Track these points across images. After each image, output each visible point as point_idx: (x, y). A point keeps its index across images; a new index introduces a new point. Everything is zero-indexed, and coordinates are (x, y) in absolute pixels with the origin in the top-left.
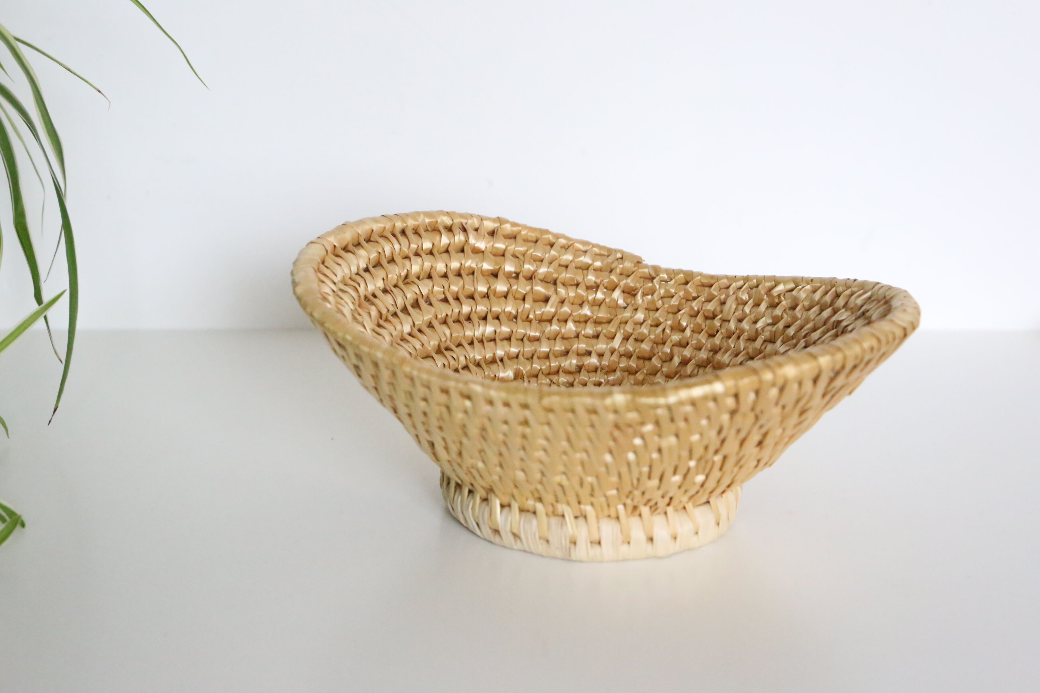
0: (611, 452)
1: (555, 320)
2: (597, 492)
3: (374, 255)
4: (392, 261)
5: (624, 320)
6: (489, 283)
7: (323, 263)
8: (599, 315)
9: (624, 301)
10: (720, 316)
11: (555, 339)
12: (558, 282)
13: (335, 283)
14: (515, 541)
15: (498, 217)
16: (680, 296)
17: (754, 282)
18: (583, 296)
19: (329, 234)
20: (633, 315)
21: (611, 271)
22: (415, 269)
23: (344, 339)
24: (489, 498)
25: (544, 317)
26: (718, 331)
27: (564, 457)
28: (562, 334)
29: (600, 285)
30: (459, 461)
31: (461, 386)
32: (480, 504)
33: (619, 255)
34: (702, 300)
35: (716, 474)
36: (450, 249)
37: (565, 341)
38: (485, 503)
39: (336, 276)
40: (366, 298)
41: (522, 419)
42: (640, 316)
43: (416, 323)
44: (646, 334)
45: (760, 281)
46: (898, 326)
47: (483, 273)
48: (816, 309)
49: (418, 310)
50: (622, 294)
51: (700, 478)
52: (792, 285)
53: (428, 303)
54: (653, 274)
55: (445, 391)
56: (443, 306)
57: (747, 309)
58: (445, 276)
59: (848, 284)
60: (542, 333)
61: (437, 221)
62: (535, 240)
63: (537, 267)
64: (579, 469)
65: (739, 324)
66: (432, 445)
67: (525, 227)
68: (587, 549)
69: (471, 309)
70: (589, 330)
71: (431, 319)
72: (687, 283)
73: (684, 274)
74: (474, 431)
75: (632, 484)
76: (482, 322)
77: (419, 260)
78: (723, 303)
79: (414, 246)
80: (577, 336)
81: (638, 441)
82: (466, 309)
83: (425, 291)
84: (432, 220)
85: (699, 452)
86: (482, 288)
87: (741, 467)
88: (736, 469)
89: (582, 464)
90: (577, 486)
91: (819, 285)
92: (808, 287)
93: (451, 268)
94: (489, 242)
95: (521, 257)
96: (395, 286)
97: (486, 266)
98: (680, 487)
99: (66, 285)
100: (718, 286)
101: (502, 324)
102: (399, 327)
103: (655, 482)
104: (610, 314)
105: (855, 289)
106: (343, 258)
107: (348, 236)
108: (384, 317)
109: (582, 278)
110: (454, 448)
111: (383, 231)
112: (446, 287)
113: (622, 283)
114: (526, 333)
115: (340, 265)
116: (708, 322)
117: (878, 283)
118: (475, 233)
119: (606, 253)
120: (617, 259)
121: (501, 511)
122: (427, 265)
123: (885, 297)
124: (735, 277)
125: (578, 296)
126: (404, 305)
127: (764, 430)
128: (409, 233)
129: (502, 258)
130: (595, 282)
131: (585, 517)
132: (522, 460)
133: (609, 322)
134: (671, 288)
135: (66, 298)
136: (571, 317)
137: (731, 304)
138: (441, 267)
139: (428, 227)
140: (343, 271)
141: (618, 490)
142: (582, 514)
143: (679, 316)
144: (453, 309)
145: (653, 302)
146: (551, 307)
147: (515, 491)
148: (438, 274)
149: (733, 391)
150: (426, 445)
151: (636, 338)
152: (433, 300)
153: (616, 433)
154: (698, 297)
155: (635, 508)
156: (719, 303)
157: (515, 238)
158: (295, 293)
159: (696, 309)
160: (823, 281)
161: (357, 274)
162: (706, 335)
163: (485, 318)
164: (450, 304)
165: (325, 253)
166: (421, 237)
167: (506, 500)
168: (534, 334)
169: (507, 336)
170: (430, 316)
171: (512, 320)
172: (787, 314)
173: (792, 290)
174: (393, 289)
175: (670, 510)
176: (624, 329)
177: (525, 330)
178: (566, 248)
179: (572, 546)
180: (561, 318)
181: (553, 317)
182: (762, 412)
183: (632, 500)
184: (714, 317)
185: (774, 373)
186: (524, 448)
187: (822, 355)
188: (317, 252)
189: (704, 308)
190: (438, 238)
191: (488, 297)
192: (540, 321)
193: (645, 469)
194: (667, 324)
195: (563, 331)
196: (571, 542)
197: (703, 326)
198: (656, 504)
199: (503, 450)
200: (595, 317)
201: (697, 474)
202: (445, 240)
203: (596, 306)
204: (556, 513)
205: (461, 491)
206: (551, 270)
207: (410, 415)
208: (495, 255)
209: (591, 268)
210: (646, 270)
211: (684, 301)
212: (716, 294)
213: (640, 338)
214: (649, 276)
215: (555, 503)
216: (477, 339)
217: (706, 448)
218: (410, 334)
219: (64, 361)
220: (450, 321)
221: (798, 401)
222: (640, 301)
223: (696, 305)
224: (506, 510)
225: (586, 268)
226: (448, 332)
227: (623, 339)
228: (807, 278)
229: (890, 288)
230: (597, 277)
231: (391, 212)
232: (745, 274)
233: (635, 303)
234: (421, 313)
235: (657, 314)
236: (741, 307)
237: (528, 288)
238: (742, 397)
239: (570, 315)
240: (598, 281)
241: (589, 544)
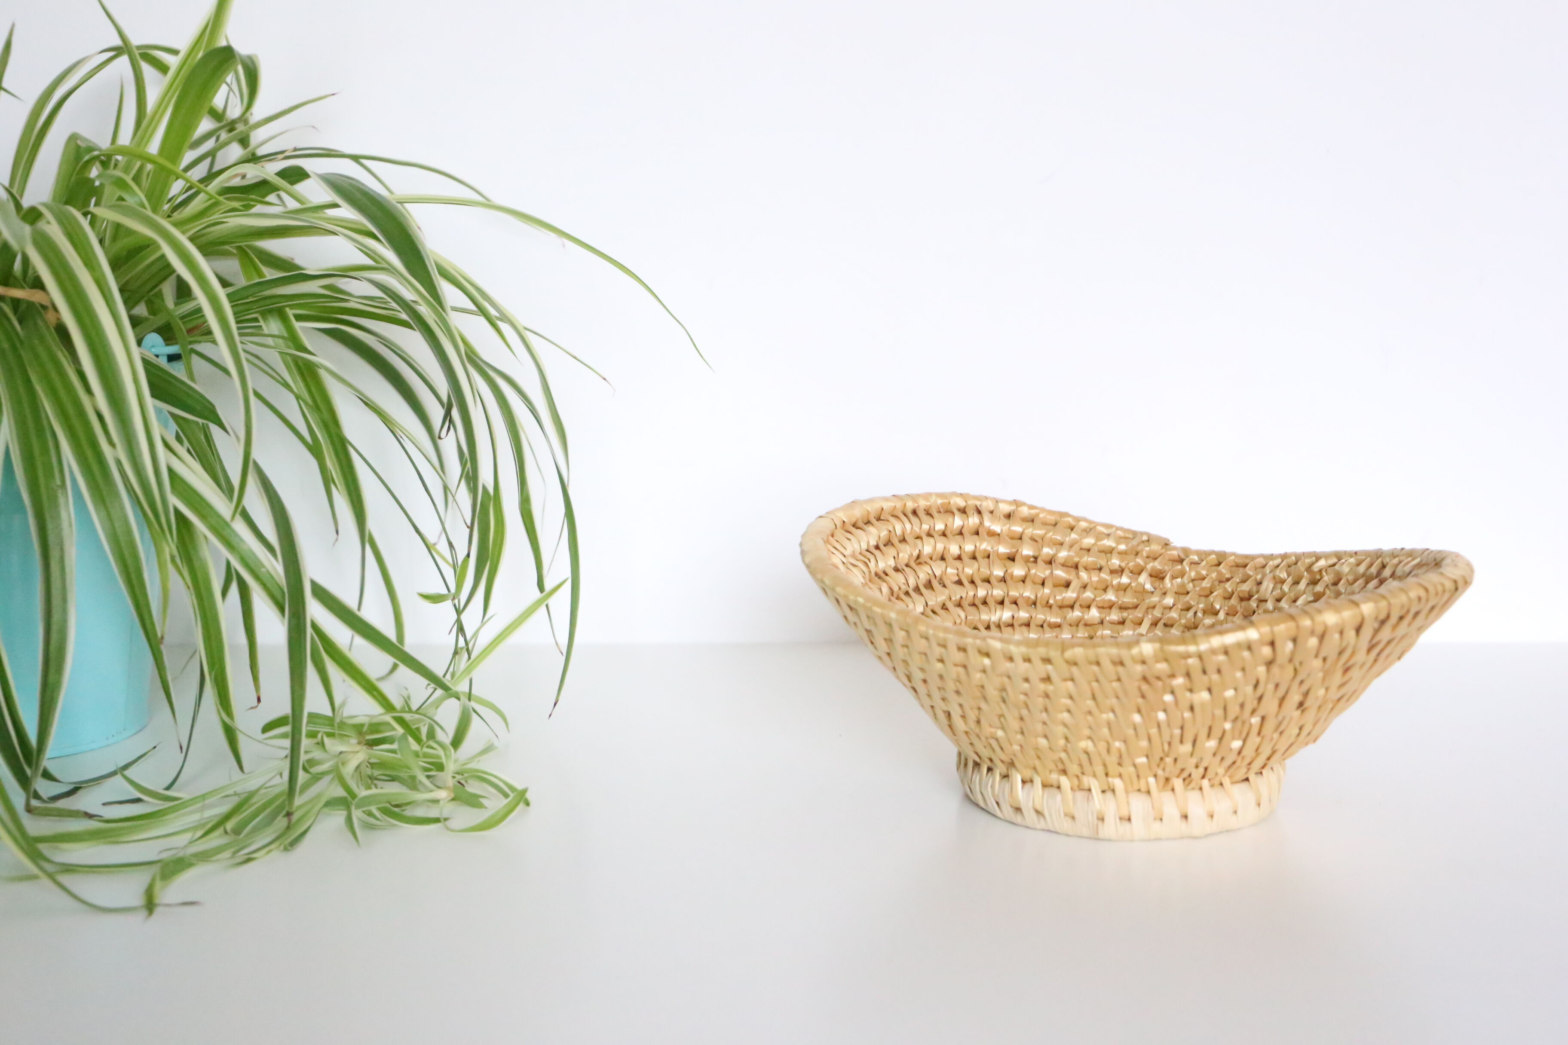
0: (1139, 711)
1: (1077, 606)
2: (1126, 761)
3: (884, 534)
4: (903, 540)
5: (1152, 605)
6: (1005, 567)
7: (832, 536)
8: (1125, 600)
9: (1152, 585)
10: (1256, 597)
11: (1077, 626)
12: (1080, 567)
13: (845, 556)
14: (1039, 820)
15: (1015, 500)
16: (1212, 578)
17: (1293, 559)
18: (1106, 580)
19: (837, 510)
20: (1161, 599)
21: (1137, 554)
22: (927, 549)
23: (856, 602)
24: (1010, 774)
25: (1066, 603)
26: (1254, 612)
27: (1089, 718)
28: (1085, 620)
29: (1125, 568)
30: (977, 731)
31: (978, 642)
32: (1000, 780)
33: (1145, 538)
34: (1237, 581)
35: (1254, 740)
36: (963, 531)
37: (1088, 628)
38: (1006, 779)
39: (846, 549)
40: (876, 574)
41: (1044, 676)
42: (1169, 601)
43: (929, 603)
44: (1176, 619)
45: (1299, 558)
46: (1449, 578)
47: (999, 556)
48: (1361, 582)
49: (930, 591)
50: (1150, 578)
51: (1237, 744)
52: (1335, 560)
53: (941, 585)
54: (1183, 556)
55: (963, 649)
56: (957, 588)
57: (1286, 588)
58: (959, 558)
59: (1393, 554)
60: (1063, 619)
61: (950, 502)
62: (1054, 523)
63: (1056, 551)
64: (1105, 731)
65: (1278, 603)
66: (949, 715)
67: (1043, 510)
68: (1116, 826)
69: (986, 592)
70: (1114, 616)
71: (945, 600)
72: (1219, 564)
73: (1215, 555)
74: (992, 693)
75: (1163, 750)
76: (999, 607)
77: (932, 540)
78: (1259, 583)
79: (925, 527)
80: (1102, 623)
81: (1168, 698)
82: (981, 593)
83: (938, 573)
84: (945, 501)
85: (1234, 711)
86: (999, 572)
87: (1281, 733)
88: (1276, 736)
89: (1109, 724)
90: (1104, 752)
91: (1364, 557)
92: (1352, 560)
93: (966, 550)
94: (1004, 525)
95: (1040, 540)
96: (907, 565)
97: (1003, 550)
98: (1214, 755)
99: (568, 574)
100: (1253, 565)
101: (1020, 608)
102: (911, 606)
103: (1187, 748)
104: (1137, 599)
105: (1401, 558)
106: (852, 534)
107: (857, 513)
108: (895, 595)
109: (1106, 561)
110: (972, 716)
111: (894, 510)
112: (960, 569)
113: (1150, 566)
114: (1046, 619)
115: (850, 540)
116: (1244, 603)
117: (1428, 549)
118: (990, 515)
119: (1131, 536)
120: (1143, 542)
121: (1023, 787)
122: (940, 547)
123: (1435, 560)
124: (1272, 555)
125: (1101, 580)
126: (916, 585)
127: (1305, 688)
128: (921, 513)
129: (1019, 541)
130: (1120, 566)
131: (1113, 791)
132: (1044, 723)
133: (1136, 607)
134: (1202, 569)
135: (568, 586)
136: (1095, 603)
137: (1268, 585)
138: (954, 550)
139: (940, 509)
140: (853, 546)
141: (1147, 757)
142: (1109, 787)
143: (1211, 598)
144: (968, 592)
145: (1183, 585)
146: (1073, 592)
147: (1037, 763)
148: (951, 555)
149: (1268, 638)
150: (942, 717)
151: (1166, 622)
152: (947, 582)
153: (1145, 687)
154: (1232, 578)
155: (1167, 780)
156: (1254, 583)
157: (1033, 521)
158: (803, 561)
159: (1230, 590)
160: (1367, 554)
161: (867, 551)
162: (1242, 617)
163: (1002, 603)
164: (964, 587)
165: (835, 527)
166: (933, 517)
167: (1028, 774)
168: (1054, 620)
169: (1026, 621)
170: (944, 598)
171: (1031, 606)
172: (1329, 590)
173: (1334, 565)
174: (905, 568)
175: (1205, 783)
176: (1152, 614)
177: (1045, 615)
178: (1087, 531)
179: (1100, 823)
180: (1083, 603)
181: (1075, 603)
182: (1301, 663)
183: (1164, 770)
184: (1250, 597)
185: (1312, 619)
186: (1046, 710)
187: (1365, 602)
188: (827, 525)
189: (1238, 589)
190: (951, 519)
191: (1005, 582)
192: (1061, 607)
193: (1177, 732)
194: (1199, 607)
195: (1086, 617)
196: (1098, 819)
197: (1239, 608)
198: (1190, 775)
199: (1024, 712)
200: (1120, 602)
201: (1233, 739)
202: (958, 522)
203: (1121, 590)
204: (1081, 787)
205: (979, 770)
206: (1072, 553)
207: (925, 681)
208: (1012, 538)
209: (1115, 550)
210: (1175, 553)
211: (1217, 583)
212: (1251, 574)
213: (1169, 623)
214: (1179, 559)
215: (1080, 775)
216: (994, 623)
217: (1242, 706)
218: (923, 614)
219: (565, 654)
220: (965, 604)
221: (1341, 653)
222: (1169, 585)
223: (1229, 587)
224: (1028, 785)
225: (1110, 551)
226: (963, 615)
227: (1151, 624)
228: (1350, 551)
229: (1440, 552)
230: (1122, 561)
231: (902, 492)
232: (1282, 552)
233: (1164, 587)
234: (934, 594)
235: (1188, 598)
236: (1279, 586)
237: (1048, 572)
238: (1278, 644)
239: (1094, 600)
240: (1123, 565)
241: (1118, 820)
